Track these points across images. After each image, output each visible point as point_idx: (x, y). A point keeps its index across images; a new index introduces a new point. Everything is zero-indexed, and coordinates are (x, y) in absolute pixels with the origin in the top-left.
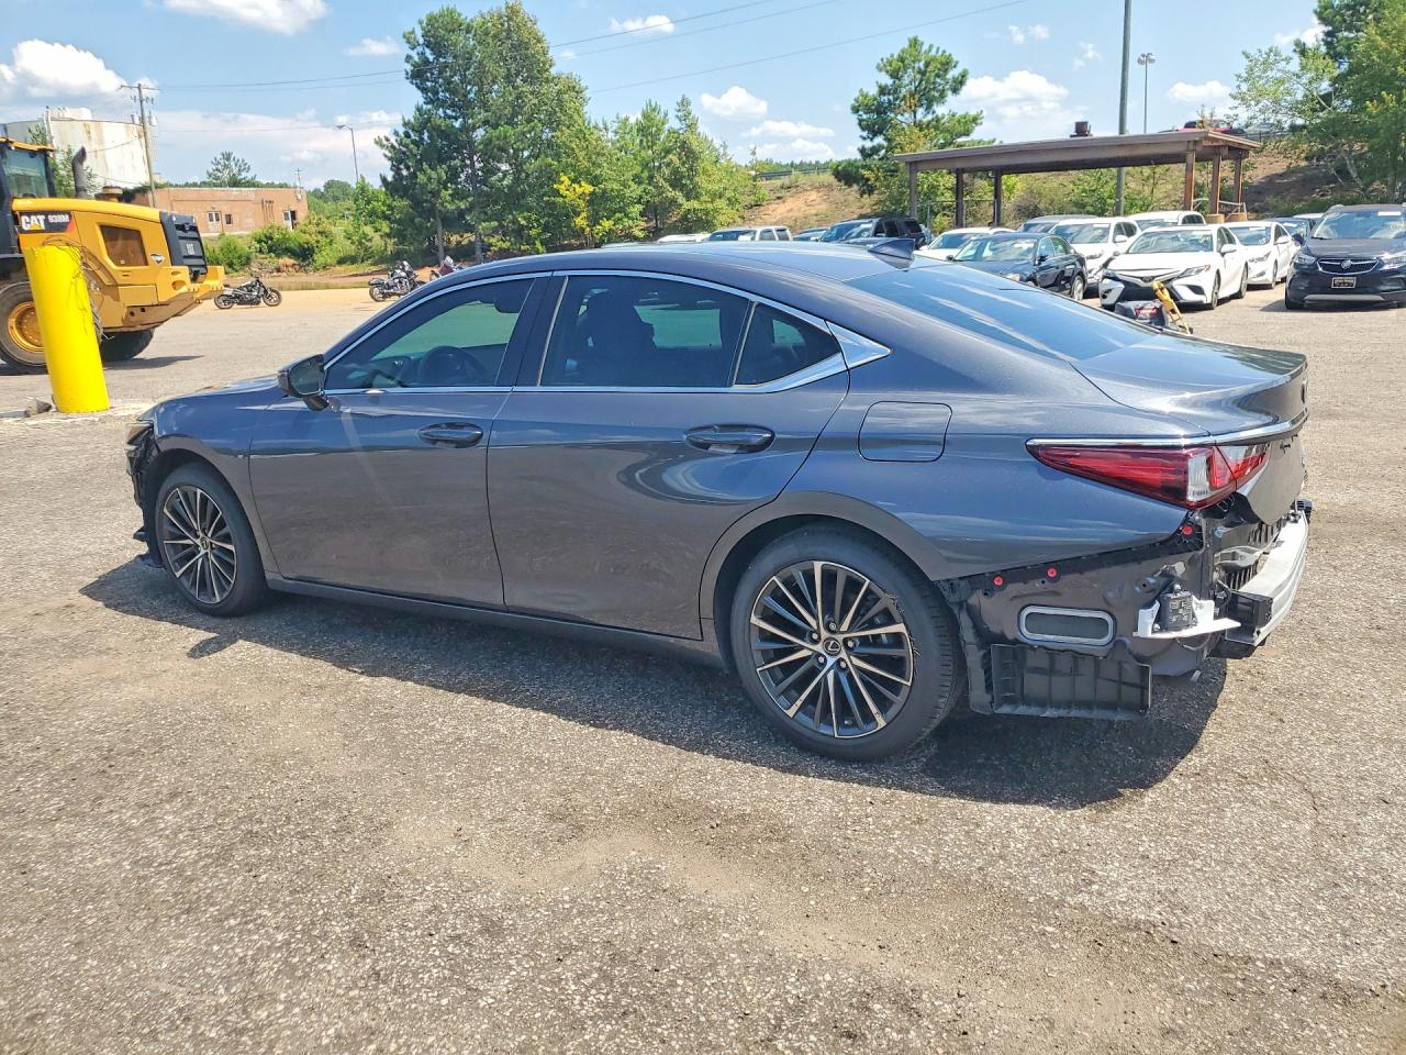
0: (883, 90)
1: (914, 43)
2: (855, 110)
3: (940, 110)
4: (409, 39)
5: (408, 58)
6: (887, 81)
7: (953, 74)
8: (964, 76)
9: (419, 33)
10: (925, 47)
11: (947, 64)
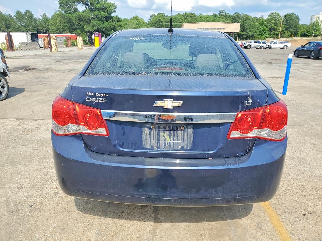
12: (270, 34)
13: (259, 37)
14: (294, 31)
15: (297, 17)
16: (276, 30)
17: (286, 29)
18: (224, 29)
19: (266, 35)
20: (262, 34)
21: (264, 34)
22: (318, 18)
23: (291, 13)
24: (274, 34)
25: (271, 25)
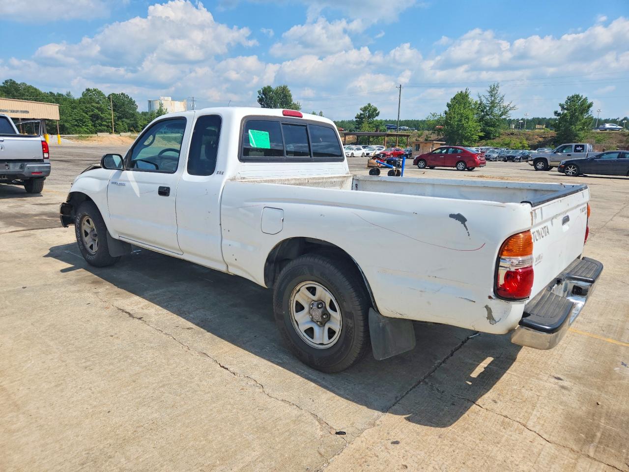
0: (361, 114)
1: (369, 105)
2: (356, 118)
3: (375, 119)
4: (259, 92)
5: (258, 97)
6: (362, 112)
7: (377, 112)
8: (379, 113)
9: (262, 91)
10: (371, 105)
11: (375, 110)
12: (94, 126)
13: (75, 129)
14: (132, 122)
15: (131, 102)
16: (102, 118)
17: (119, 118)
18: (27, 112)
19: (88, 126)
20: (81, 125)
21: (83, 125)
22: (161, 105)
23: (121, 93)
24: (101, 125)
25: (93, 111)
